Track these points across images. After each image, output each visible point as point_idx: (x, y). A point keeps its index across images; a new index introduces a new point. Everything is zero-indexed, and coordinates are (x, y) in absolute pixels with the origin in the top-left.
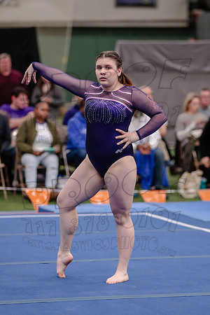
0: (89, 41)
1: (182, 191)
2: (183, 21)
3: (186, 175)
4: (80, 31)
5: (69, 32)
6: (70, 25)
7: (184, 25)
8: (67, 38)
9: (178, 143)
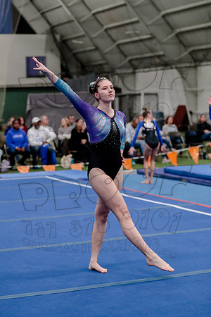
0: (15, 94)
1: (63, 165)
3: (64, 157)
4: (10, 89)
5: (5, 90)
6: (5, 87)
8: (4, 93)
9: (59, 141)
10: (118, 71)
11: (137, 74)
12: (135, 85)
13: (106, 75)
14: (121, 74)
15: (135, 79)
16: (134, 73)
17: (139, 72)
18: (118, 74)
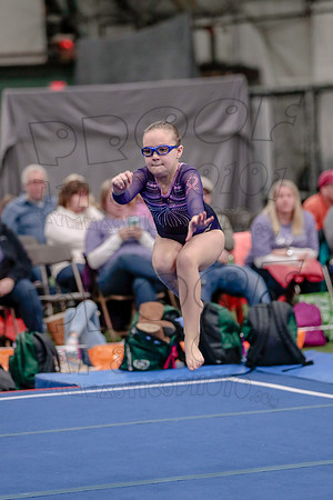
2: (38, 54)
7: (40, 60)
10: (252, 9)
11: (317, 19)
12: (309, 54)
13: (204, 21)
14: (264, 18)
15: (309, 34)
16: (307, 14)
17: (323, 12)
18: (251, 20)
